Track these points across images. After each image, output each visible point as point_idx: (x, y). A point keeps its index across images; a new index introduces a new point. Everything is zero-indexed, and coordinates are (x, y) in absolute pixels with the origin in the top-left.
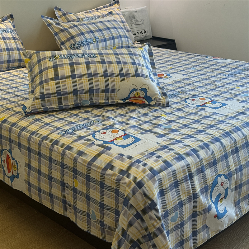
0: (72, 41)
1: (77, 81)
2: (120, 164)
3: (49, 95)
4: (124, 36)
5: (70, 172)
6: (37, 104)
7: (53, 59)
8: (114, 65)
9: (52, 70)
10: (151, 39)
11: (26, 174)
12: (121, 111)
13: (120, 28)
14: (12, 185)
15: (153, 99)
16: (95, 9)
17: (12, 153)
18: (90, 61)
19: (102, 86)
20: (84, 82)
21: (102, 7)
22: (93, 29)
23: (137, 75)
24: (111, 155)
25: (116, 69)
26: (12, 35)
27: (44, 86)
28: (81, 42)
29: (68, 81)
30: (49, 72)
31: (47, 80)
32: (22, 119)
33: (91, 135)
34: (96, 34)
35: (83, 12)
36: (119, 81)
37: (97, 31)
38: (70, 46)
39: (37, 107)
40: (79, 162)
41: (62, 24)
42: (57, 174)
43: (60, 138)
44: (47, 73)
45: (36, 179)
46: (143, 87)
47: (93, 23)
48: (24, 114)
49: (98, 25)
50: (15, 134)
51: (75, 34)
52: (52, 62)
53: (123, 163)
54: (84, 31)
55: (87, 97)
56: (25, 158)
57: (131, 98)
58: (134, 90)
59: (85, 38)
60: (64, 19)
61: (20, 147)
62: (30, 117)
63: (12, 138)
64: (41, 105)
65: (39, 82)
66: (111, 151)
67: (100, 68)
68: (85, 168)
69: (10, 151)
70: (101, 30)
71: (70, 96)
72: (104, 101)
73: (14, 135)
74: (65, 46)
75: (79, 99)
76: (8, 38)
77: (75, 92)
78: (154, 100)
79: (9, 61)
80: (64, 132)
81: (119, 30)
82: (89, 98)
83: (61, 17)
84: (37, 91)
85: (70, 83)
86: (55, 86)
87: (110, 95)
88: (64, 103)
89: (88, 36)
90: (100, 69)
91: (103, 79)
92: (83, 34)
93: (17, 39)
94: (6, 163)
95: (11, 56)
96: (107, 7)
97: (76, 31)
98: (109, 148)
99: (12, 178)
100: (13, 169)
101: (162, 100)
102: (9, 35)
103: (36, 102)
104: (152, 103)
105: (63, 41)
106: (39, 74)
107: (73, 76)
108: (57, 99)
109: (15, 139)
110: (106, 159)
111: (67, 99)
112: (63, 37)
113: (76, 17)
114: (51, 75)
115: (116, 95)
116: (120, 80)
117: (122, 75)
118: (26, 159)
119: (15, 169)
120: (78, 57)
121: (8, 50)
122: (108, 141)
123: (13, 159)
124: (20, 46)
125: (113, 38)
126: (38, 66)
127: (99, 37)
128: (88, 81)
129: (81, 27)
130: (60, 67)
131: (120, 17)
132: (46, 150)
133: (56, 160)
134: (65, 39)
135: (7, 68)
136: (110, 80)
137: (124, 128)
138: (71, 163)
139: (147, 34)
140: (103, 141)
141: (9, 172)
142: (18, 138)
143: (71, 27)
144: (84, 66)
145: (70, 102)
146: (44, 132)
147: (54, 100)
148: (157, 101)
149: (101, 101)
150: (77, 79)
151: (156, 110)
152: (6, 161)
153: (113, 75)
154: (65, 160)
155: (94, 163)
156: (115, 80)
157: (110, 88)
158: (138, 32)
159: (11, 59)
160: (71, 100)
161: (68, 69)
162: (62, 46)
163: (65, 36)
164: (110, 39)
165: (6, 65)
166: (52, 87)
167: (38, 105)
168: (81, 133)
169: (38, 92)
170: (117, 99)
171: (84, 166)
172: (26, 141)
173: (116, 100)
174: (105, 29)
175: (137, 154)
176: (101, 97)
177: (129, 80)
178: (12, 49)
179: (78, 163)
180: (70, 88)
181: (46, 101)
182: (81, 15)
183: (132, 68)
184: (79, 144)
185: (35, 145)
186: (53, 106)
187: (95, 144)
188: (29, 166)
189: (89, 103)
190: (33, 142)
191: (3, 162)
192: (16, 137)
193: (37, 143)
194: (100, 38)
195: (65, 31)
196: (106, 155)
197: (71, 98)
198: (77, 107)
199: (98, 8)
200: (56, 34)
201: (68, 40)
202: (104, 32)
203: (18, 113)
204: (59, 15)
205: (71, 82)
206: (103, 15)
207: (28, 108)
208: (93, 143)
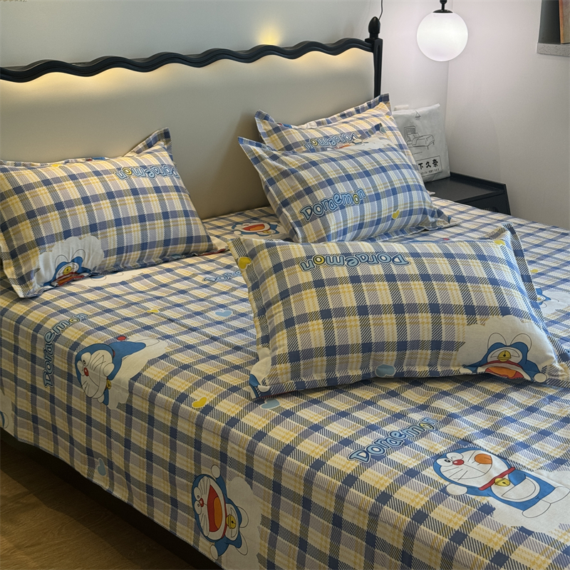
0: (307, 199)
1: (371, 322)
2: (529, 557)
3: (309, 354)
4: (415, 185)
5: (393, 560)
6: (282, 374)
7: (312, 266)
8: (450, 285)
9: (312, 293)
10: (446, 178)
11: (263, 542)
12: (471, 396)
13: (406, 168)
14: (219, 559)
15: (540, 369)
16: (339, 114)
17: (227, 486)
18: (395, 273)
19: (426, 334)
20: (387, 324)
21: (352, 110)
22: (351, 171)
23: (505, 311)
24: (500, 529)
25: (455, 296)
26: (173, 181)
27: (297, 331)
28: (328, 202)
29: (350, 321)
30: (307, 298)
31: (304, 318)
32: (249, 409)
33: (432, 468)
34: (360, 183)
35: (313, 123)
36: (463, 325)
37: (360, 175)
38: (304, 211)
39: (281, 381)
40: (418, 539)
41: (284, 158)
42: (355, 557)
43: (360, 470)
44: (302, 299)
45: (291, 560)
46: (519, 339)
47: (351, 157)
48: (253, 396)
49: (361, 159)
50: (239, 446)
51: (313, 184)
52: (309, 273)
53: (537, 555)
54: (332, 175)
55: (390, 358)
56: (264, 505)
57: (488, 363)
58: (498, 346)
59: (336, 193)
60: (276, 140)
61: (252, 478)
62: (266, 402)
63: (228, 454)
64: (289, 375)
65: (283, 319)
66: (496, 517)
67: (419, 291)
68: (436, 556)
69: (221, 482)
70: (367, 174)
71: (355, 355)
72: (427, 369)
73: (237, 447)
74: (290, 210)
75: (371, 363)
76: (166, 189)
77: (367, 347)
78: (544, 371)
79: (167, 242)
80: (364, 455)
81: (404, 171)
82: (394, 362)
83: (269, 136)
84: (281, 343)
85: (356, 326)
86: (322, 332)
87: (440, 356)
88: (339, 370)
89: (341, 188)
90: (420, 295)
91: (427, 318)
92: (330, 182)
93: (184, 192)
94: (205, 507)
95: (172, 230)
96: (364, 110)
97: (316, 177)
98: (488, 510)
99: (222, 544)
100: (226, 525)
101: (561, 371)
102: (167, 181)
103: (281, 369)
104: (539, 378)
105: (287, 197)
106: (282, 299)
107: (363, 310)
108: (325, 363)
109: (239, 456)
110: (490, 540)
111: (347, 362)
112: (286, 189)
113: (304, 136)
114: (311, 304)
115: (456, 355)
116: (466, 322)
117: (470, 310)
118: (266, 509)
119: (233, 525)
120: (367, 261)
121: (166, 215)
122: (479, 488)
123: (228, 501)
124: (189, 205)
125: (394, 192)
126: (275, 280)
127: (366, 191)
128: (394, 321)
129: (325, 166)
130: (329, 285)
131: (395, 135)
132: (326, 497)
133: (353, 524)
134: (291, 193)
135: (160, 257)
136: (443, 321)
137: (501, 450)
138: (396, 538)
139: (439, 168)
140: (468, 487)
141: (213, 528)
142: (247, 455)
143: (305, 167)
144: (384, 285)
145: (351, 369)
146: (313, 449)
147: (319, 364)
148: (550, 375)
149: (421, 369)
150: (370, 316)
151: (552, 399)
152: (206, 502)
153: (449, 309)
154: (379, 528)
155: (461, 547)
156: (455, 321)
157: (443, 339)
158: (420, 164)
159: (172, 238)
160: (355, 364)
161: (349, 292)
162: (284, 210)
163: (292, 187)
164: (387, 194)
165: (160, 250)
166: (314, 334)
167: (284, 376)
168: (404, 458)
169: (283, 345)
170: (456, 364)
171: (434, 552)
172: (270, 467)
173: (454, 366)
174: (377, 171)
175: (560, 530)
176: (421, 358)
177: (486, 322)
178: (175, 214)
179: (415, 542)
180: (355, 337)
181: (302, 367)
182: (313, 130)
183: (490, 292)
184: (410, 490)
185: (295, 481)
186: (316, 377)
187: (449, 495)
188: (275, 527)
189: (393, 372)
190: (291, 472)
191: (197, 503)
192: (242, 453)
193: (300, 477)
194: (368, 192)
195: (292, 176)
196: (486, 528)
197: (355, 360)
198: (366, 381)
199: (345, 112)
200: (272, 182)
201: (299, 196)
202: (375, 177)
203: (234, 389)
204: (265, 129)
205: (358, 323)
206: (360, 132)
207: (260, 382)
208: (444, 490)
